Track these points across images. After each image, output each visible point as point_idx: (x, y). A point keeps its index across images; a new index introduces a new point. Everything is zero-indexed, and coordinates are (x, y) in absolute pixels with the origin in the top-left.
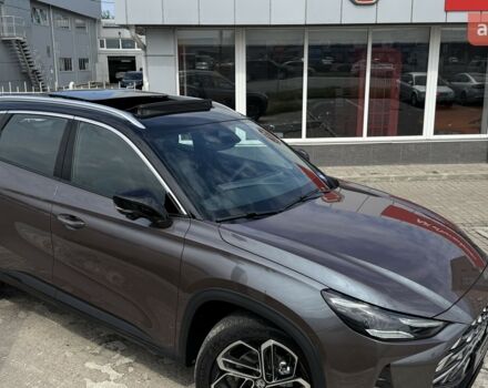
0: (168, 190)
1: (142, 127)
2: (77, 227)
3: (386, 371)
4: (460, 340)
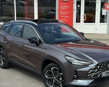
0: (40, 38)
1: (37, 25)
2: (23, 47)
3: (76, 71)
4: (95, 67)
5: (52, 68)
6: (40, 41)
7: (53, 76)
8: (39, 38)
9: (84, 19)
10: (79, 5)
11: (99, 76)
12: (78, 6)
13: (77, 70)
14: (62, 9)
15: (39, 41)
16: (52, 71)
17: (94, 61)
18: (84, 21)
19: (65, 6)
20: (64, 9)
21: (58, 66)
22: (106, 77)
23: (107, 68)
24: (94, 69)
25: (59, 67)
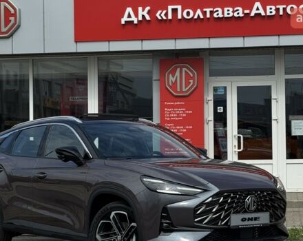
1: (81, 122)
3: (165, 210)
4: (211, 199)
5: (113, 213)
6: (86, 156)
7: (115, 234)
8: (85, 150)
9: (239, 148)
10: (222, 108)
11: (223, 223)
12: (219, 111)
13: (169, 206)
14: (170, 117)
15: (83, 156)
16: (112, 222)
17: (210, 185)
18: (239, 152)
19: (180, 111)
20: (177, 117)
21: (126, 207)
22: (244, 228)
23: (244, 208)
24: (208, 204)
25: (129, 208)
